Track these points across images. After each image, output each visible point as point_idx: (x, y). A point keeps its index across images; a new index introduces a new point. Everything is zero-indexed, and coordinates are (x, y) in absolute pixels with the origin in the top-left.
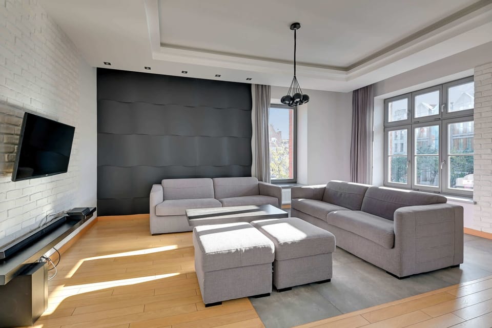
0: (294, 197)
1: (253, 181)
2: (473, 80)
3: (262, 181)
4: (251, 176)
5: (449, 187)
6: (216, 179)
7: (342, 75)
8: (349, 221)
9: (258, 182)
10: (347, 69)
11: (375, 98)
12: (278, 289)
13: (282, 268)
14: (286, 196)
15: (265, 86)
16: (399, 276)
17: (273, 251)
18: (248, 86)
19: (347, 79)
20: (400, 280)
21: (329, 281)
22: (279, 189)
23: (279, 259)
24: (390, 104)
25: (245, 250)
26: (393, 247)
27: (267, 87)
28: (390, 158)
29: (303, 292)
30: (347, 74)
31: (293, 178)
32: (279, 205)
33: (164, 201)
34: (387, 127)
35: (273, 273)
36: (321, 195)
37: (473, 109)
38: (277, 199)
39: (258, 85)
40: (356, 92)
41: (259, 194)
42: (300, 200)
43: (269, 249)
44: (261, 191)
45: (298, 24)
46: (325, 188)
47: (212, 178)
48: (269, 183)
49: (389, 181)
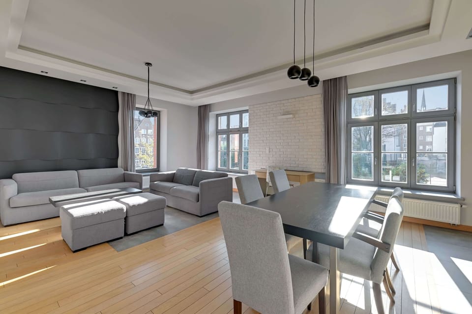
0: (151, 181)
1: (119, 171)
2: (248, 112)
3: (127, 170)
4: (117, 167)
5: (243, 169)
6: (81, 171)
7: (188, 96)
8: (181, 191)
9: (123, 172)
10: (192, 92)
11: (210, 113)
12: (128, 233)
13: (131, 221)
14: (146, 182)
15: (131, 94)
16: (200, 215)
17: (125, 211)
18: (116, 93)
19: (192, 99)
20: (199, 218)
21: (163, 225)
22: (141, 177)
23: (129, 215)
24: (219, 118)
25: (105, 212)
26: (198, 201)
27: (133, 96)
28: (219, 152)
29: (145, 233)
30: (192, 96)
31: (156, 168)
32: (140, 187)
33: (18, 194)
34: (218, 132)
35: (125, 224)
36: (172, 179)
37: (248, 128)
38: (139, 184)
39: (124, 93)
40: (200, 107)
41: (125, 181)
42: (156, 183)
43: (122, 209)
44: (125, 179)
45: (151, 64)
46: (175, 173)
47: (76, 170)
48: (134, 172)
49: (219, 167)
